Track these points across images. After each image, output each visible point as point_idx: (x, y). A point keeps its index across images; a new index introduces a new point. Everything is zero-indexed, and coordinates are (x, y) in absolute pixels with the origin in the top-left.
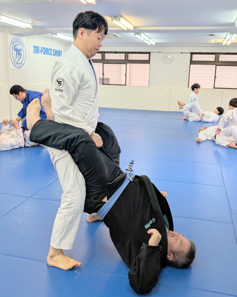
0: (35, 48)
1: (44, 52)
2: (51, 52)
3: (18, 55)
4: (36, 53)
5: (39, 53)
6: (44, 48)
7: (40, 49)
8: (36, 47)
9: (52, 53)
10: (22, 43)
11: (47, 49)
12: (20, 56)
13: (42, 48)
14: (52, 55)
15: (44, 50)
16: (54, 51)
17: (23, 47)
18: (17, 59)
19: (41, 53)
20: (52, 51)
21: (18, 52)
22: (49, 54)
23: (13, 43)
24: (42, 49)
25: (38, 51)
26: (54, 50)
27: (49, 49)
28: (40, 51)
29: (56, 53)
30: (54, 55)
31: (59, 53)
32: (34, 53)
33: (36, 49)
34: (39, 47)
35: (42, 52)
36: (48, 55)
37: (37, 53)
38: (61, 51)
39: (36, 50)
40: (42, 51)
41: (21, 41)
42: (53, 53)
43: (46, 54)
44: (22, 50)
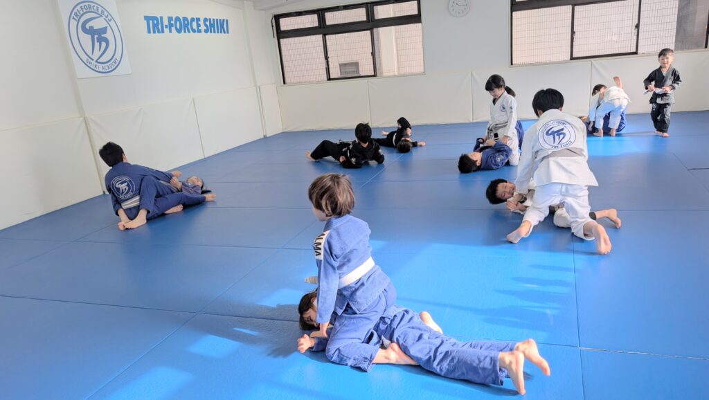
0: (151, 22)
1: (178, 27)
2: (198, 25)
3: (97, 45)
4: (154, 32)
5: (163, 32)
6: (178, 19)
7: (166, 22)
8: (154, 18)
9: (200, 28)
10: (106, 13)
11: (185, 19)
12: (104, 44)
13: (170, 19)
14: (203, 31)
15: (178, 23)
16: (208, 23)
17: (112, 23)
18: (97, 54)
19: (170, 31)
20: (201, 23)
21: (98, 36)
22: (194, 31)
23: (77, 15)
24: (173, 22)
25: (160, 27)
26: (206, 20)
27: (193, 20)
28: (166, 27)
29: (212, 25)
30: (206, 31)
31: (222, 26)
32: (149, 32)
33: (153, 22)
34: (161, 18)
35: (173, 29)
36: (189, 32)
37: (159, 32)
38: (227, 21)
39: (155, 26)
40: (171, 25)
41: (100, 9)
42: (203, 28)
43: (185, 32)
44: (109, 30)
